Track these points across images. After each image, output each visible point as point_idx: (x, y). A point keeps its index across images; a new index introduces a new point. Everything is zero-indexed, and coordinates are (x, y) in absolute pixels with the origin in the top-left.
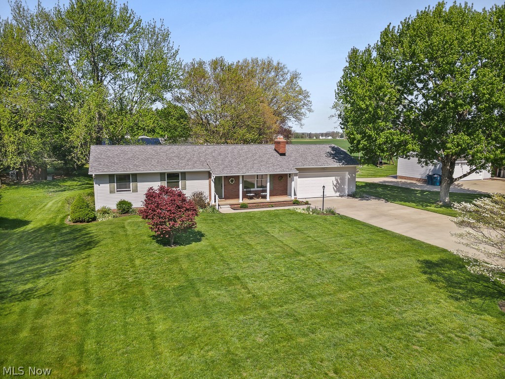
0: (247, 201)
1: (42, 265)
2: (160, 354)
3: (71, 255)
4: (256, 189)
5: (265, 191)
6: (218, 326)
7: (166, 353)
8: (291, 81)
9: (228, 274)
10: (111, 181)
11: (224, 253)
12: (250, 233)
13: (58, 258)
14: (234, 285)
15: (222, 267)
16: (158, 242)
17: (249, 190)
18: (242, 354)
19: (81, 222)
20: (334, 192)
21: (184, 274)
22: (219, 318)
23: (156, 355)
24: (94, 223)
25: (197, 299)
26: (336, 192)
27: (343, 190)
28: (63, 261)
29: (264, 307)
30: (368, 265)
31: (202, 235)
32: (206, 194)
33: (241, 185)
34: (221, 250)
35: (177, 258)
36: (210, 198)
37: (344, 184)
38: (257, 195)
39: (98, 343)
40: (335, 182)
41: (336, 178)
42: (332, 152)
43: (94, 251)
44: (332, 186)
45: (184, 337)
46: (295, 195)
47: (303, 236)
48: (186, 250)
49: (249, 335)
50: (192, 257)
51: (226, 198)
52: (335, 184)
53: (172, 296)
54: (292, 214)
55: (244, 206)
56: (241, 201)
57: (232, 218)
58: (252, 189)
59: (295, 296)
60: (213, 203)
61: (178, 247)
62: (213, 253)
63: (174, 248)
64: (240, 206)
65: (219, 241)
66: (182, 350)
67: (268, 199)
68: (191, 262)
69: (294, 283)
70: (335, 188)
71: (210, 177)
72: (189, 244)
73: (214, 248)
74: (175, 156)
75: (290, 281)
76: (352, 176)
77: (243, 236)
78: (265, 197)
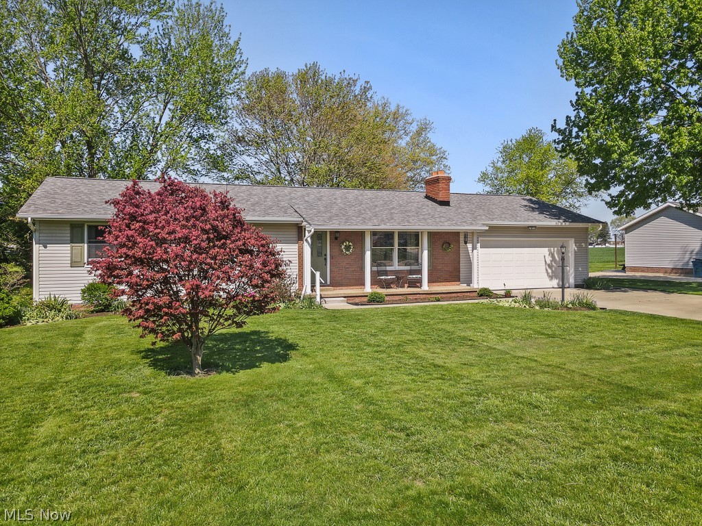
0: (379, 290)
4: (396, 267)
5: (419, 272)
8: (419, 133)
10: (75, 239)
11: (371, 391)
16: (155, 364)
17: (383, 268)
20: (547, 279)
26: (551, 278)
31: (292, 347)
33: (368, 255)
34: (358, 383)
35: (205, 411)
36: (301, 285)
38: (401, 279)
40: (549, 259)
41: (550, 251)
44: (543, 267)
48: (240, 384)
50: (264, 405)
51: (335, 284)
52: (548, 262)
55: (375, 299)
56: (368, 289)
58: (388, 268)
60: (309, 293)
61: (214, 377)
62: (336, 394)
63: (200, 377)
64: (366, 299)
65: (344, 359)
67: (425, 287)
68: (258, 423)
70: (550, 271)
71: (300, 237)
72: (251, 366)
73: (332, 377)
76: (579, 247)
78: (416, 283)
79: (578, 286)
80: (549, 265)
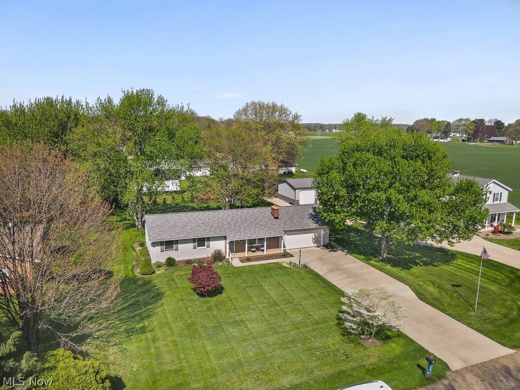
0: (251, 254)
1: (141, 311)
2: (211, 360)
3: (152, 303)
4: (257, 245)
5: (263, 247)
6: (234, 348)
7: (213, 360)
9: (238, 318)
10: (162, 245)
11: (235, 303)
12: (251, 286)
13: (146, 306)
14: (241, 325)
15: (235, 314)
16: (198, 294)
17: (252, 246)
18: (243, 360)
19: (146, 275)
20: (313, 244)
21: (216, 318)
22: (234, 344)
23: (209, 360)
24: (154, 275)
25: (223, 334)
26: (314, 243)
27: (320, 242)
28: (150, 309)
29: (254, 338)
30: (311, 313)
31: (223, 289)
32: (223, 251)
33: (246, 245)
34: (234, 301)
35: (210, 307)
36: (226, 254)
37: (320, 238)
38: (258, 249)
39: (185, 355)
41: (314, 234)
42: (313, 213)
43: (163, 301)
44: (312, 240)
45: (220, 353)
46: (284, 247)
47: (282, 290)
48: (214, 301)
49: (246, 352)
50: (219, 306)
51: (237, 252)
52: (314, 238)
53: (211, 332)
54: (280, 268)
55: (248, 259)
56: (246, 254)
57: (240, 272)
58: (254, 245)
59: (270, 333)
60: (228, 257)
62: (229, 303)
63: (207, 299)
64: (245, 259)
65: (233, 294)
66: (219, 359)
67: (265, 252)
68: (218, 310)
69: (270, 325)
70: (314, 241)
71: (226, 240)
72: (216, 296)
73: (230, 299)
74: (202, 223)
75: (269, 323)
76: (326, 233)
77: (247, 289)
78: (263, 251)
79: (324, 246)
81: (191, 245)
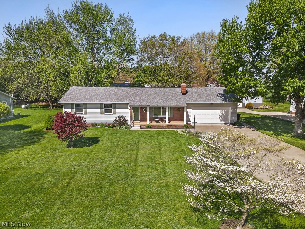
0: (154, 124)
4: (161, 116)
5: (166, 118)
17: (156, 116)
26: (221, 121)
27: (227, 120)
33: (148, 113)
37: (228, 116)
38: (162, 120)
40: (221, 114)
41: (221, 111)
42: (223, 93)
44: (218, 117)
46: (189, 121)
51: (141, 120)
52: (220, 115)
55: (149, 127)
56: (148, 123)
57: (130, 133)
58: (158, 116)
64: (146, 126)
67: (167, 123)
70: (221, 118)
79: (231, 124)
80: (220, 116)
81: (99, 110)
